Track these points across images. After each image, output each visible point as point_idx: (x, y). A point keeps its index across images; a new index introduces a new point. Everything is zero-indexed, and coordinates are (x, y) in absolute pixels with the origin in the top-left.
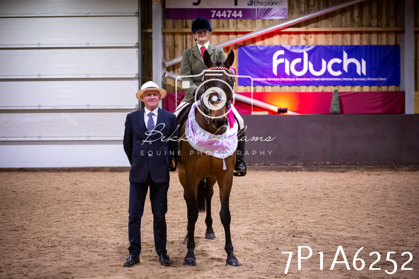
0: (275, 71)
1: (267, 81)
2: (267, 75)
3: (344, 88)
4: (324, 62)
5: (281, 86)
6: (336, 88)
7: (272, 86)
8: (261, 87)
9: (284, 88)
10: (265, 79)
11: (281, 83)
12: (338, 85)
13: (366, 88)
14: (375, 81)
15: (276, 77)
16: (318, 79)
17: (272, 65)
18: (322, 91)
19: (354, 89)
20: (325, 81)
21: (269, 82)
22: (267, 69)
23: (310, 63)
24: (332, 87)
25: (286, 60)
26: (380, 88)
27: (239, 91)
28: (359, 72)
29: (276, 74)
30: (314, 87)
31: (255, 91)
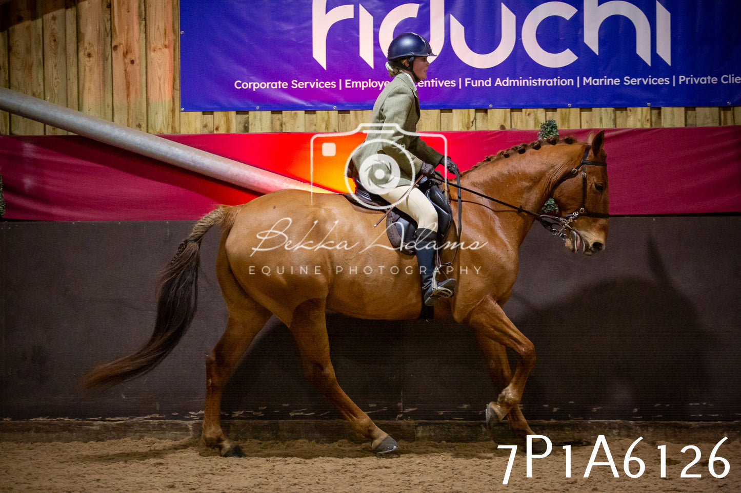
0: (320, 54)
1: (289, 91)
2: (289, 67)
3: (585, 114)
4: (508, 18)
5: (344, 111)
6: (556, 116)
7: (310, 111)
8: (267, 114)
9: (356, 116)
10: (285, 85)
11: (342, 100)
12: (566, 107)
13: (673, 114)
14: (710, 85)
15: (323, 75)
16: (487, 83)
17: (310, 28)
18: (502, 127)
19: (627, 116)
20: (513, 88)
21: (297, 93)
22: (288, 44)
23: (453, 20)
24: (540, 112)
25: (362, 10)
26: (729, 113)
27: (184, 131)
28: (643, 51)
29: (323, 63)
30: (472, 111)
31: (246, 128)
